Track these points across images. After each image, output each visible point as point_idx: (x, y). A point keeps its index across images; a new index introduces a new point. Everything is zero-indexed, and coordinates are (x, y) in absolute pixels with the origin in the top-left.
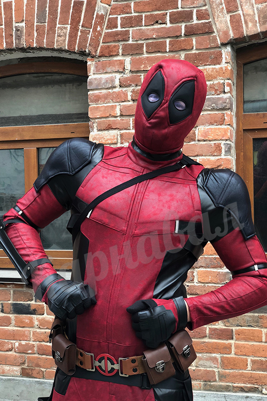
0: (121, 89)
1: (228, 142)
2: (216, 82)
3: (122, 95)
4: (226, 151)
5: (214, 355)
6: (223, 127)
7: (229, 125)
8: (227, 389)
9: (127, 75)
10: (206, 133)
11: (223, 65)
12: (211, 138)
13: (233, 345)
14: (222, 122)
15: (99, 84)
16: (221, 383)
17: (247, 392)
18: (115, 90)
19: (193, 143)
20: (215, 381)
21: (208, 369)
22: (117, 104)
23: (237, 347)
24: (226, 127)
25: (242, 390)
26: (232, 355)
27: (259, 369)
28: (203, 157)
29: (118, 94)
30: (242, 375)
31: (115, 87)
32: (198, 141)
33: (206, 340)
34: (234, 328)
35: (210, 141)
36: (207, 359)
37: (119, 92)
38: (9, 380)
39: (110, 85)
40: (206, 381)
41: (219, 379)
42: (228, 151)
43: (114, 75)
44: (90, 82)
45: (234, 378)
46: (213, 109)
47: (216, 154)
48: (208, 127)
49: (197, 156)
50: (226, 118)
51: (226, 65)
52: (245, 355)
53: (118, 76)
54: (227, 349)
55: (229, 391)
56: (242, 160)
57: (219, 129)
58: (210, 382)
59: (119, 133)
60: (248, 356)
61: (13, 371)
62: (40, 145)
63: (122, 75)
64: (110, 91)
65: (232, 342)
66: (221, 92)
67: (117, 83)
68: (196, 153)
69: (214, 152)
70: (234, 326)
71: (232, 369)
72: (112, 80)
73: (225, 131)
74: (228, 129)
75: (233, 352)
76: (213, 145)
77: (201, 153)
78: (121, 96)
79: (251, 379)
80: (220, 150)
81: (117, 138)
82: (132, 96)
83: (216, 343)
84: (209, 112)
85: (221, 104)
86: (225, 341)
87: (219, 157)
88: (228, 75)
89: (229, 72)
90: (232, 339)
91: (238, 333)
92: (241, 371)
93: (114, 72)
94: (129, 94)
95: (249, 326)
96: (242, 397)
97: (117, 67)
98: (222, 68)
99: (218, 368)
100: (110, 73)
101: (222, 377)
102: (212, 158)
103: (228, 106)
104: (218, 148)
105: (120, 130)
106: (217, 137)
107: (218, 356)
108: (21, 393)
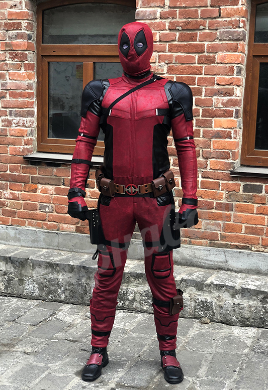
0: (161, 20)
1: (240, 65)
2: (233, 19)
3: (162, 25)
4: (237, 72)
5: (218, 222)
6: (237, 53)
7: (241, 52)
8: (226, 246)
9: (167, 9)
10: (223, 58)
11: (240, 6)
12: (227, 61)
13: (232, 215)
14: (235, 49)
15: (144, 16)
16: (222, 242)
17: (240, 249)
18: (156, 21)
19: (213, 65)
20: (218, 240)
21: (214, 232)
22: (157, 32)
23: (235, 216)
24: (238, 54)
25: (237, 247)
26: (231, 222)
27: (250, 233)
28: (220, 76)
29: (159, 24)
30: (237, 237)
31: (156, 19)
32: (217, 63)
33: (213, 211)
34: (234, 203)
35: (226, 64)
36: (213, 225)
37: (159, 22)
38: (67, 234)
39: (153, 17)
40: (211, 240)
41: (221, 239)
42: (239, 72)
43: (156, 9)
44: (137, 14)
45: (232, 239)
46: (230, 40)
47: (229, 74)
48: (225, 53)
49: (215, 75)
50: (239, 47)
51: (242, 6)
52: (241, 223)
53: (159, 10)
54: (228, 218)
55: (228, 248)
56: (250, 79)
57: (233, 55)
58: (214, 240)
59: (157, 55)
60: (243, 223)
61: (70, 228)
62: (96, 60)
63: (163, 9)
64: (153, 21)
65: (232, 213)
66: (237, 27)
67: (158, 15)
68: (215, 73)
69: (228, 72)
70: (234, 201)
71: (231, 232)
72: (155, 13)
73: (238, 56)
74: (240, 55)
75: (232, 220)
76: (228, 67)
77: (218, 72)
78: (160, 26)
79: (244, 240)
80: (233, 71)
81: (156, 59)
82: (169, 26)
83: (220, 213)
84: (227, 42)
85: (236, 36)
86: (227, 212)
87: (232, 77)
88: (242, 14)
89: (244, 12)
90: (232, 211)
91: (237, 207)
92: (237, 234)
93: (156, 7)
94: (167, 24)
95: (245, 202)
96: (237, 252)
97: (159, 3)
98: (238, 8)
99: (221, 231)
100: (153, 7)
101: (223, 237)
102: (227, 77)
103: (241, 38)
104: (232, 69)
105: (159, 52)
106: (231, 61)
107: (221, 222)
108: (75, 244)
